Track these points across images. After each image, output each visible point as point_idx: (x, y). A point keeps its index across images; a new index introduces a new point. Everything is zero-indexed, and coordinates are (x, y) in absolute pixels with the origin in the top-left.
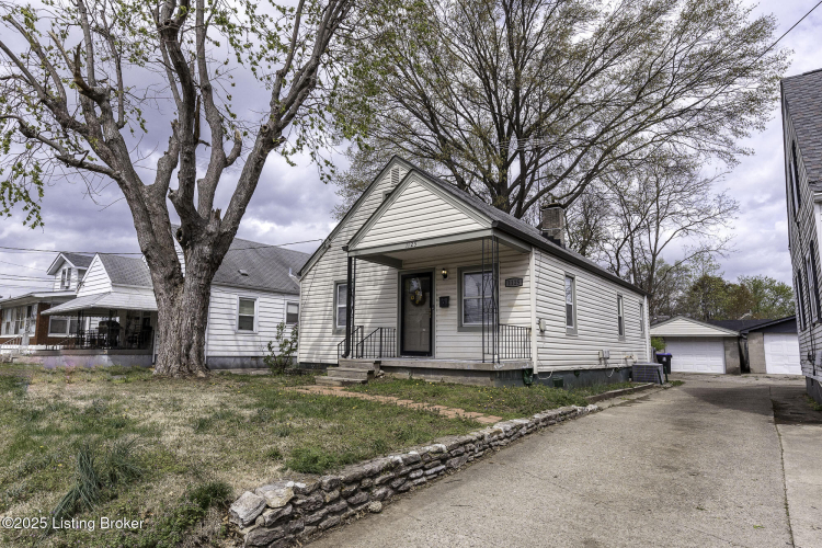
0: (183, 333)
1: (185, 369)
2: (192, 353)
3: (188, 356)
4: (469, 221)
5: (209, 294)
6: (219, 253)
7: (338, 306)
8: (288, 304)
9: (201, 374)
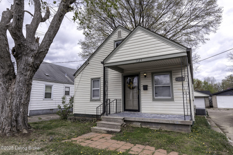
0: (14, 108)
1: (14, 129)
2: (20, 119)
3: (17, 121)
4: (172, 48)
5: (31, 84)
6: (38, 62)
7: (93, 89)
8: (66, 87)
9: (25, 131)
